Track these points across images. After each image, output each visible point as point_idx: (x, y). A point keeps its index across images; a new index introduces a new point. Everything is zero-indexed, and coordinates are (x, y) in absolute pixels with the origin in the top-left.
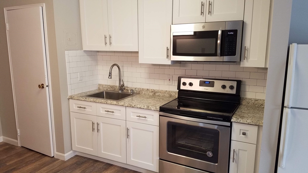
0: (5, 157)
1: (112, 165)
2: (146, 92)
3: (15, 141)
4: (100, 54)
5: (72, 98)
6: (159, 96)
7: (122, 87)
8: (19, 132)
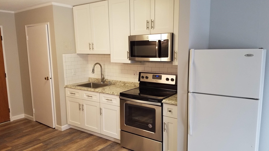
0: (24, 127)
1: (92, 135)
2: (119, 83)
3: (32, 117)
4: (89, 56)
5: (67, 87)
6: (128, 86)
7: (103, 79)
8: (34, 111)
